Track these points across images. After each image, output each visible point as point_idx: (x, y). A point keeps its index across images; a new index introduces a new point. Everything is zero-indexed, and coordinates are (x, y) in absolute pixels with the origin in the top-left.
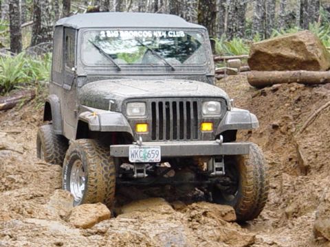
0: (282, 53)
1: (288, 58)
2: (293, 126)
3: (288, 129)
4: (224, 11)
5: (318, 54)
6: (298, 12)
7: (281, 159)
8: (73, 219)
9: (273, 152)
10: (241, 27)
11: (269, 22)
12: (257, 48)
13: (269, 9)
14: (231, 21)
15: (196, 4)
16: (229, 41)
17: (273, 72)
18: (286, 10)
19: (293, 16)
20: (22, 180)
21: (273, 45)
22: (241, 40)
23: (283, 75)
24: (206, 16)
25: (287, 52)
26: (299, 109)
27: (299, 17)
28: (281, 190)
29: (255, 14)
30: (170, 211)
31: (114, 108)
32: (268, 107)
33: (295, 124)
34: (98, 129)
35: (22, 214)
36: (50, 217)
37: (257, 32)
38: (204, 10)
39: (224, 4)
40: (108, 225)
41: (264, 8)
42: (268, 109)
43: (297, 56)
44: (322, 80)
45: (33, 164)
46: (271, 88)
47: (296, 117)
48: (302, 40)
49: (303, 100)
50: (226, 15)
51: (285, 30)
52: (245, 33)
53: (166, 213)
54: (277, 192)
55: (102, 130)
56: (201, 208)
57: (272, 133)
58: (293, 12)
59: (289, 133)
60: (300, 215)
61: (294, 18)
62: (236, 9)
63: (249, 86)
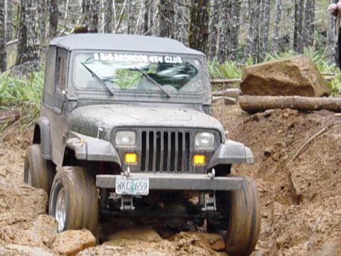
0: (276, 78)
1: (282, 83)
2: (286, 153)
3: (280, 156)
4: (217, 33)
5: (312, 80)
6: (292, 36)
7: (273, 187)
8: (57, 246)
9: (265, 180)
10: (233, 50)
11: (262, 45)
12: (250, 71)
13: (262, 31)
14: (223, 43)
15: (187, 25)
16: (220, 64)
17: (266, 97)
18: (280, 33)
19: (286, 39)
20: (4, 205)
21: (266, 69)
22: (233, 63)
23: (276, 101)
24: (197, 37)
25: (281, 77)
26: (292, 136)
27: (293, 41)
28: (273, 220)
29: (248, 37)
30: (157, 240)
31: (102, 136)
32: (261, 132)
33: (288, 151)
34: (84, 158)
35: (4, 239)
36: (33, 244)
37: (250, 55)
38: (195, 32)
39: (216, 25)
40: (93, 252)
41: (257, 30)
42: (261, 135)
43: (291, 81)
44: (316, 107)
45: (16, 188)
46: (264, 114)
47: (289, 144)
48: (297, 65)
49: (296, 127)
50: (218, 37)
51: (278, 53)
52: (237, 56)
53: (154, 241)
54: (268, 222)
55: (89, 159)
56: (190, 237)
57: (264, 160)
58: (287, 35)
59: (281, 160)
60: (292, 246)
61: (287, 41)
62: (229, 31)
63: (241, 111)
